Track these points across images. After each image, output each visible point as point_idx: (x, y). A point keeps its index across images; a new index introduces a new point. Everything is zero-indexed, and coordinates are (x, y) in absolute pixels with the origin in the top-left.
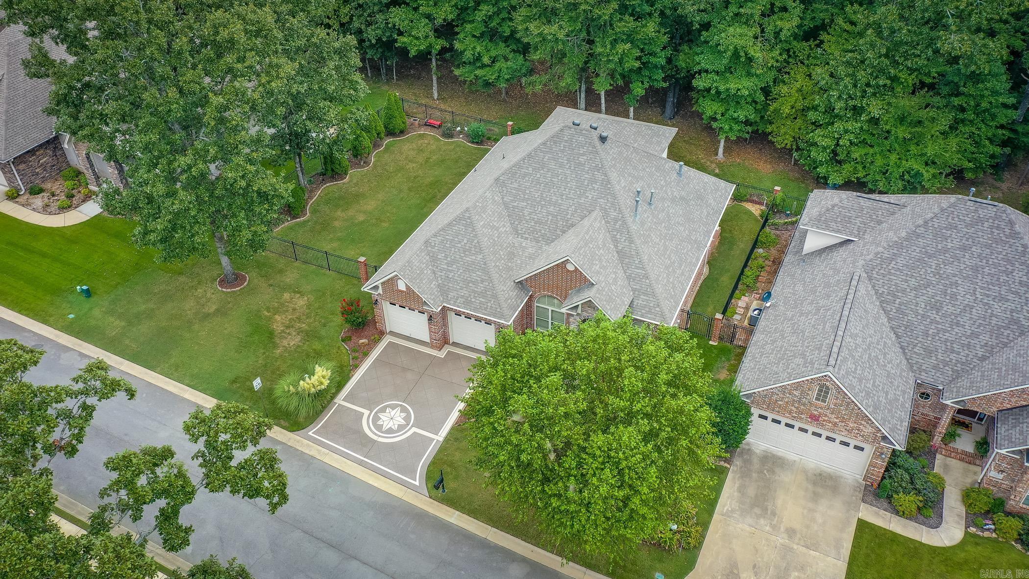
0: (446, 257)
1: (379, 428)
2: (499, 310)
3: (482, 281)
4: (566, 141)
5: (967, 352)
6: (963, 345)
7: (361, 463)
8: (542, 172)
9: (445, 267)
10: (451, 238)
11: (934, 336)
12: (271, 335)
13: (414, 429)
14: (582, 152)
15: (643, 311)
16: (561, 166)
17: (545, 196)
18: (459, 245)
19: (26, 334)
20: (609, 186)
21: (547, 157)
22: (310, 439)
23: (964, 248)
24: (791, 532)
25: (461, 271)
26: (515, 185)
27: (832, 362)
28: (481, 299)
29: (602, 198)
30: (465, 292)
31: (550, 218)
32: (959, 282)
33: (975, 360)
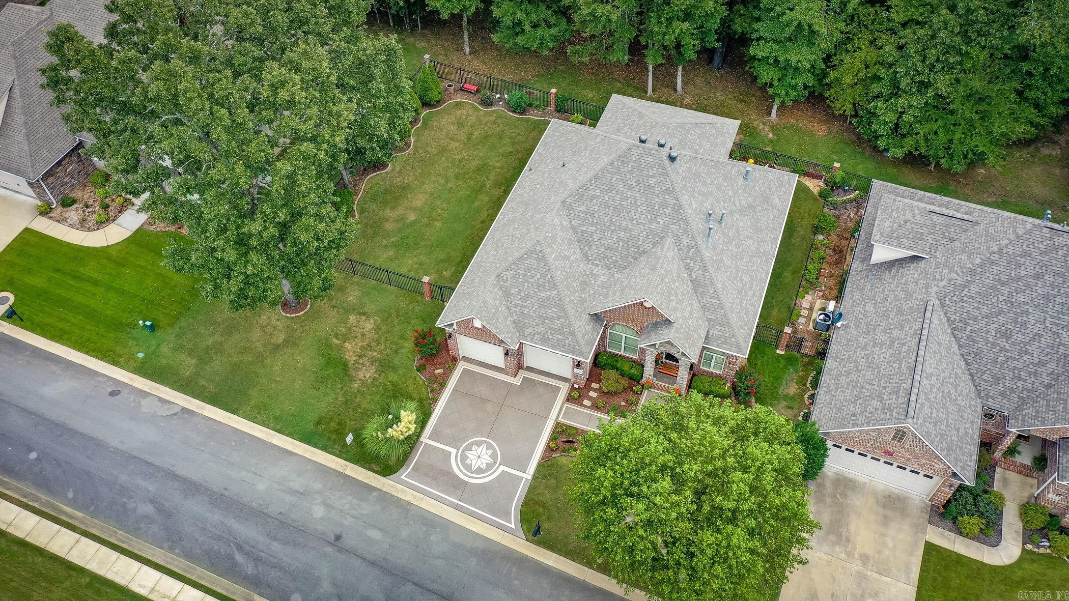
0: (520, 292)
1: (468, 467)
2: (577, 347)
3: (559, 318)
4: (634, 162)
5: (1033, 379)
6: (1030, 373)
7: (457, 507)
8: (610, 194)
9: (519, 302)
10: (523, 272)
11: (1003, 363)
12: (345, 365)
13: (502, 468)
14: (651, 174)
15: (719, 342)
16: (630, 188)
17: (614, 220)
18: (532, 280)
19: (100, 379)
20: (681, 211)
21: (614, 179)
22: (403, 483)
23: (1037, 276)
24: (864, 559)
25: (536, 307)
26: (583, 208)
27: (911, 413)
28: (558, 336)
29: (674, 224)
30: (540, 329)
31: (621, 244)
32: (1030, 311)
33: (1041, 388)
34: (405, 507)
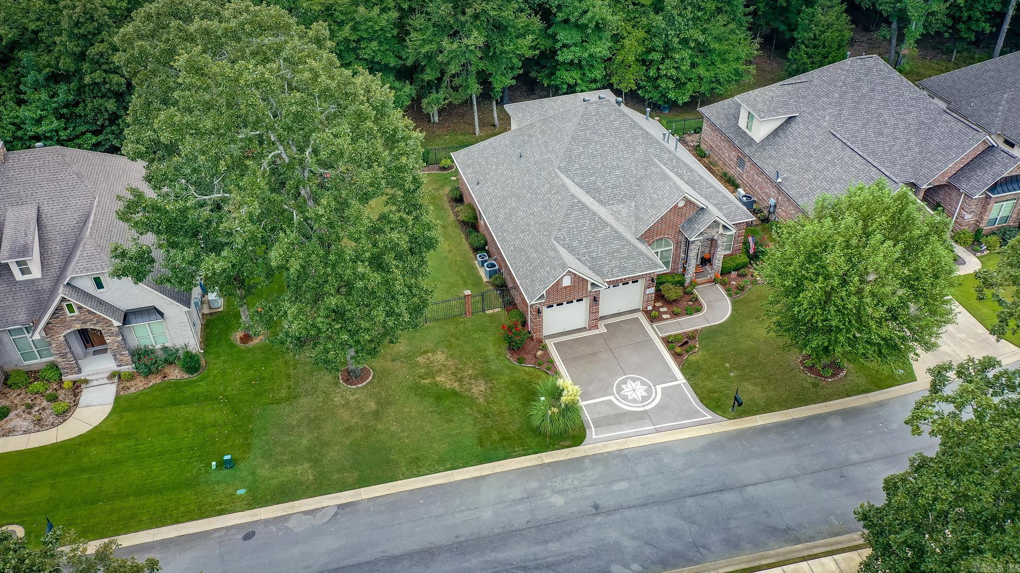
0: (580, 242)
1: (634, 401)
2: (650, 262)
3: (623, 247)
4: (595, 115)
5: (910, 153)
7: (657, 431)
8: (591, 147)
9: (585, 250)
10: (575, 225)
12: (454, 393)
13: (659, 387)
14: (613, 119)
15: (731, 217)
16: (604, 136)
17: (605, 164)
18: (585, 228)
19: (217, 534)
20: (650, 137)
21: (588, 134)
25: (600, 247)
26: (577, 166)
28: (632, 261)
29: (650, 148)
30: (614, 263)
31: (621, 180)
32: (882, 112)
33: (917, 156)
34: (621, 456)
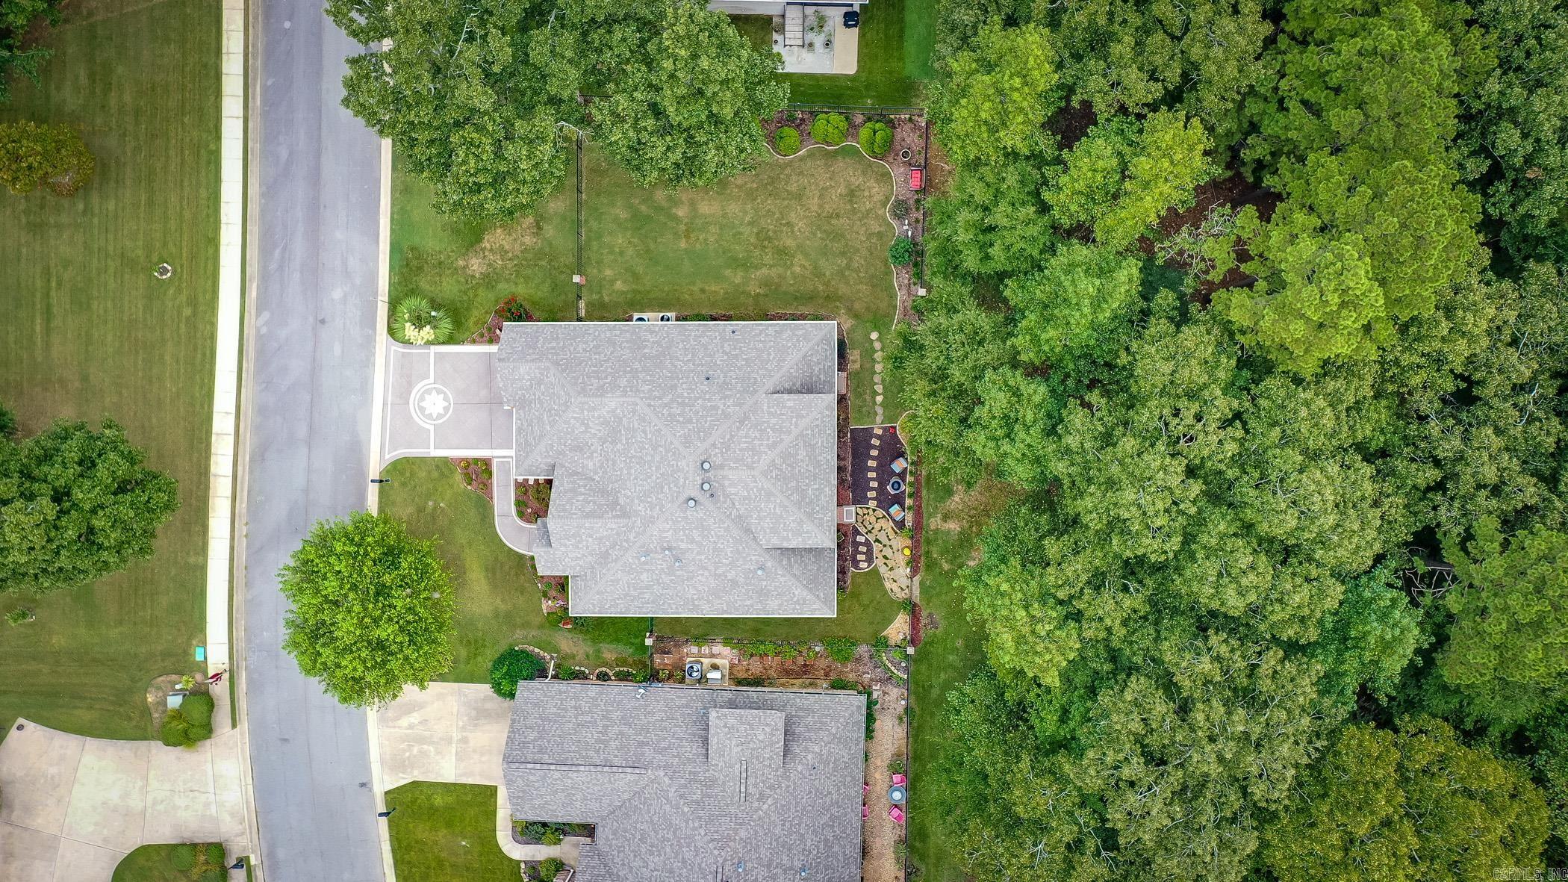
1: (422, 399)
4: (678, 466)
5: (620, 863)
6: (623, 860)
7: (385, 404)
8: (650, 448)
11: (625, 837)
12: (480, 240)
13: (432, 428)
14: (671, 486)
17: (633, 460)
20: (651, 525)
21: (662, 449)
22: (388, 350)
23: (684, 862)
24: (464, 740)
27: (512, 765)
32: (661, 858)
34: (368, 363)
